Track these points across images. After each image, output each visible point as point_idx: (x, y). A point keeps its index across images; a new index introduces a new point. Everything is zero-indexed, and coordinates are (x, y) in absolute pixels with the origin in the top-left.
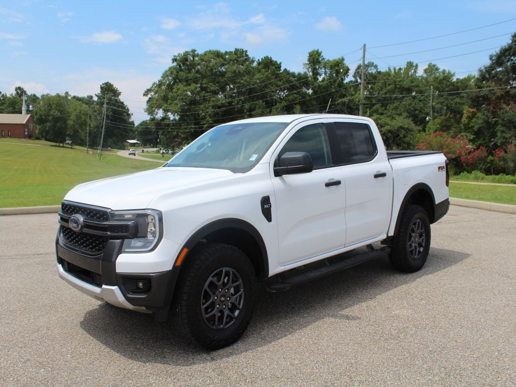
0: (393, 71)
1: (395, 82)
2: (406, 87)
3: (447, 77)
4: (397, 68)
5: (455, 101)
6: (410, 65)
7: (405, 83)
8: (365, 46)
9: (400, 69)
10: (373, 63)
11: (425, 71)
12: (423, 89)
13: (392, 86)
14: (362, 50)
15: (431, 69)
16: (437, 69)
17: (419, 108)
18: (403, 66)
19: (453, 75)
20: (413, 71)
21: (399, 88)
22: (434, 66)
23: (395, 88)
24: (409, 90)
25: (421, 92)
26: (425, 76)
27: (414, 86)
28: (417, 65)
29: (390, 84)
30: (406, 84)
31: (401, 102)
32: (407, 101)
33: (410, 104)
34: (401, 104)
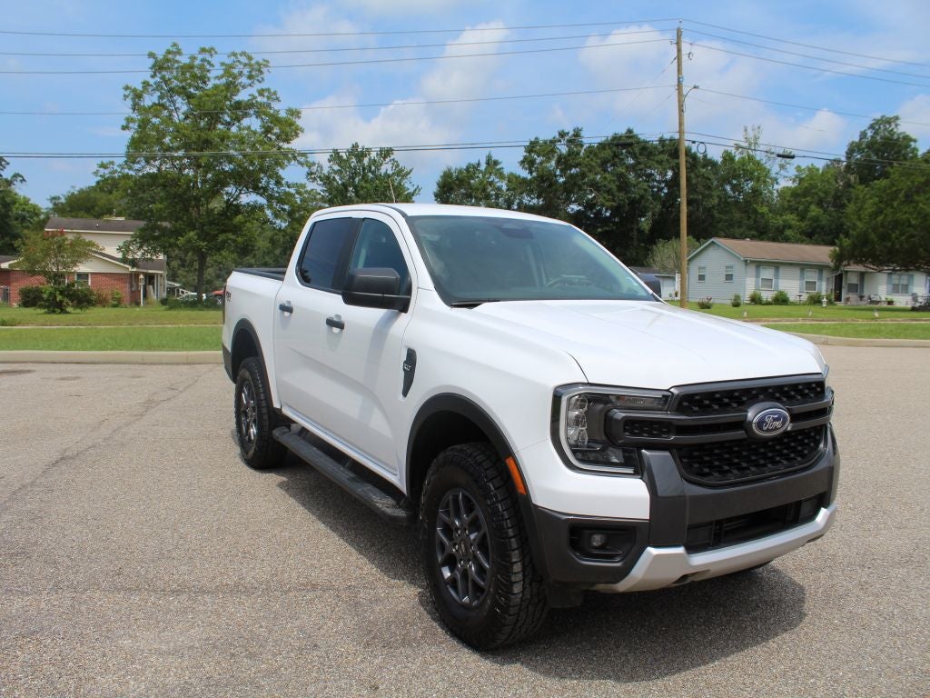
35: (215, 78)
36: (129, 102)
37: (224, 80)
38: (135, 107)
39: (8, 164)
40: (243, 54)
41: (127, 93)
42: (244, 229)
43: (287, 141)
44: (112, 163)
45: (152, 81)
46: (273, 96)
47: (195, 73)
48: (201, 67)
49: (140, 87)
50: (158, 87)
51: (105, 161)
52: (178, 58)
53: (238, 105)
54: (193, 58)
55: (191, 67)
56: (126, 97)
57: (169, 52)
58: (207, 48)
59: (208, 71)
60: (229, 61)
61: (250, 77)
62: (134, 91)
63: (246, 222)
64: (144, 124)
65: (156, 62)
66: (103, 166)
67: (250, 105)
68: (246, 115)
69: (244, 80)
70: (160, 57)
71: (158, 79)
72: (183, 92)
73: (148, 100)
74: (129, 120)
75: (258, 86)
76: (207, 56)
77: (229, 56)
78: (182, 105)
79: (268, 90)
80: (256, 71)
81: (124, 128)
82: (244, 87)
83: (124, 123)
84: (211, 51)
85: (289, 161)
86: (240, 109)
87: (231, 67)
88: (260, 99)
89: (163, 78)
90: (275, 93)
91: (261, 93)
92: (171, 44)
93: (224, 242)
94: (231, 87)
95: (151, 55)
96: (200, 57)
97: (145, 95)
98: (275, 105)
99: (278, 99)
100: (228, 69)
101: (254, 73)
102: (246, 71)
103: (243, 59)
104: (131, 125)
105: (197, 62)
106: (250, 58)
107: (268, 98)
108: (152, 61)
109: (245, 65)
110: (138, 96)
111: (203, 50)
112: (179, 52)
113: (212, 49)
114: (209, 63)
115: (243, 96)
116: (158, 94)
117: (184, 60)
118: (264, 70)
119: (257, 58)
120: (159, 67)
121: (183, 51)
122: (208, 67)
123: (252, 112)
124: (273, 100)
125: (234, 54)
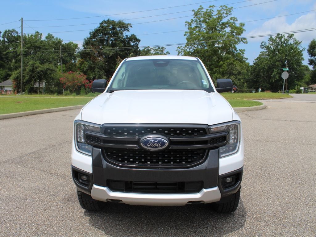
0: (27, 36)
1: (31, 42)
2: (38, 46)
3: (59, 42)
4: (30, 35)
5: (64, 55)
6: (37, 33)
7: (37, 43)
8: (22, 19)
9: (32, 35)
10: (15, 30)
11: (46, 38)
12: (47, 48)
13: (29, 45)
15: (50, 37)
16: (53, 37)
17: (46, 58)
18: (34, 34)
19: (62, 41)
20: (39, 37)
21: (34, 46)
22: (51, 35)
23: (31, 46)
24: (39, 48)
25: (46, 49)
26: (46, 40)
27: (42, 46)
28: (41, 34)
29: (28, 44)
30: (38, 44)
31: (35, 55)
32: (39, 54)
33: (41, 56)
34: (35, 56)
35: (215, 15)
36: (187, 27)
37: (217, 16)
38: (189, 28)
40: (224, 6)
41: (186, 24)
42: (223, 66)
43: (240, 35)
44: (182, 46)
45: (194, 19)
46: (235, 19)
47: (208, 15)
48: (210, 13)
49: (190, 21)
50: (196, 21)
51: (179, 46)
52: (202, 10)
53: (223, 24)
54: (207, 10)
55: (206, 12)
56: (186, 25)
57: (199, 9)
58: (212, 5)
59: (212, 13)
60: (220, 9)
61: (226, 14)
62: (188, 23)
63: (224, 64)
64: (191, 33)
65: (195, 13)
66: (179, 48)
67: (227, 23)
68: (226, 27)
69: (225, 15)
70: (196, 11)
71: (196, 18)
72: (204, 21)
73: (193, 25)
74: (186, 32)
75: (229, 17)
76: (211, 8)
77: (220, 7)
78: (204, 26)
79: (234, 17)
80: (229, 11)
81: (185, 35)
82: (224, 17)
83: (185, 34)
84: (213, 6)
85: (240, 42)
86: (224, 25)
87: (220, 11)
88: (231, 21)
89: (197, 17)
90: (236, 18)
91: (231, 19)
92: (200, 6)
93: (216, 71)
94: (220, 18)
95: (193, 11)
96: (209, 9)
97: (192, 24)
98: (236, 22)
99: (237, 20)
100: (219, 12)
101: (228, 12)
102: (225, 12)
103: (224, 8)
104: (187, 34)
105: (209, 11)
106: (226, 7)
107: (234, 20)
108: (194, 13)
109: (225, 10)
110: (190, 24)
111: (210, 6)
112: (202, 8)
113: (214, 5)
114: (212, 10)
115: (224, 20)
116: (196, 23)
117: (205, 10)
118: (231, 10)
119: (229, 7)
120: (196, 14)
121: (204, 8)
122: (212, 12)
123: (228, 26)
124: (235, 21)
125: (221, 6)
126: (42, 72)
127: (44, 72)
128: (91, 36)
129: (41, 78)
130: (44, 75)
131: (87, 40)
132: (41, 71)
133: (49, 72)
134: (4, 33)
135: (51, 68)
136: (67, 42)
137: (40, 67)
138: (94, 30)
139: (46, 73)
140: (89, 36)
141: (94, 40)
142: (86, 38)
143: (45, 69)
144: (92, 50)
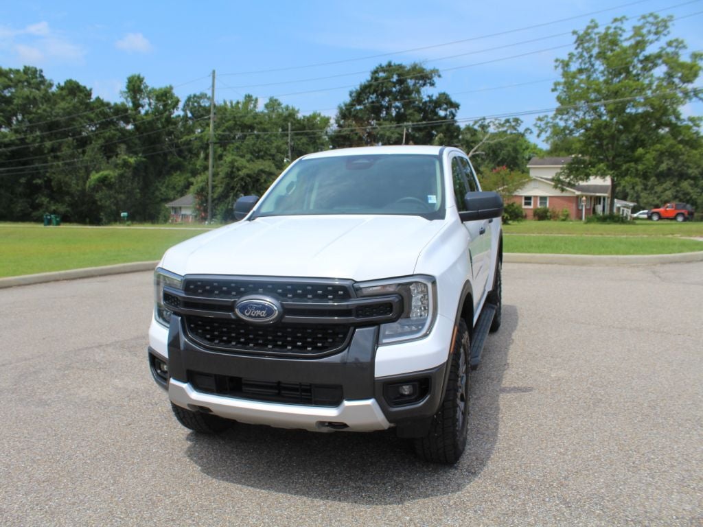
0: (229, 104)
1: (235, 117)
2: (248, 123)
3: (291, 115)
4: (234, 103)
5: (302, 141)
6: (249, 98)
7: (246, 119)
8: (214, 72)
9: (238, 103)
10: (206, 95)
11: (266, 106)
12: (266, 127)
13: (231, 123)
14: (211, 77)
15: (273, 104)
16: (279, 104)
17: (264, 149)
18: (242, 100)
19: (298, 112)
20: (252, 106)
21: (240, 126)
22: (276, 100)
23: (236, 124)
24: (252, 127)
25: (264, 130)
26: (266, 111)
27: (257, 124)
28: (256, 100)
29: (229, 120)
30: (248, 121)
31: (242, 142)
32: (250, 141)
33: (254, 145)
34: (243, 144)
35: (626, 41)
36: (560, 70)
37: (633, 42)
38: (565, 74)
39: (522, 122)
40: (651, 15)
41: (557, 64)
42: (644, 159)
43: (689, 81)
44: (546, 116)
45: (575, 52)
46: (679, 44)
47: (611, 40)
48: (615, 34)
49: (566, 58)
50: (581, 56)
51: (541, 115)
52: (596, 30)
53: (647, 59)
54: (608, 28)
55: (606, 35)
56: (556, 67)
57: (588, 28)
58: (619, 17)
59: (621, 35)
60: (639, 24)
61: (656, 33)
62: (563, 61)
63: (647, 153)
64: (569, 85)
65: (578, 37)
66: (540, 119)
67: (659, 56)
68: (656, 65)
69: (652, 37)
70: (581, 32)
71: (580, 50)
72: (601, 55)
73: (574, 67)
74: (557, 84)
75: (663, 41)
76: (618, 24)
77: (639, 20)
78: (599, 66)
79: (676, 40)
80: (661, 26)
81: (553, 90)
82: (651, 42)
83: (553, 87)
84: (621, 20)
85: (690, 99)
86: (650, 61)
87: (641, 28)
88: (670, 50)
89: (583, 48)
90: (682, 42)
91: (669, 44)
92: (590, 20)
93: (628, 170)
94: (640, 45)
95: (574, 33)
96: (613, 26)
97: (571, 64)
98: (681, 52)
99: (685, 47)
100: (637, 31)
101: (660, 29)
102: (653, 29)
103: (651, 19)
104: (558, 87)
105: (611, 31)
106: (656, 17)
107: (676, 47)
108: (575, 37)
109: (653, 24)
110: (566, 65)
111: (616, 20)
112: (596, 26)
113: (624, 17)
114: (621, 29)
115: (651, 50)
116: (580, 60)
117: (601, 30)
118: (669, 24)
119: (662, 15)
120: (581, 40)
121: (599, 24)
122: (620, 32)
123: (660, 61)
124: (680, 48)
125: (644, 17)
126: (248, 179)
127: (254, 177)
128: (353, 100)
129: (248, 189)
130: (253, 185)
131: (344, 108)
132: (248, 176)
133: (264, 176)
134: (186, 102)
135: (267, 170)
136: (308, 114)
137: (245, 167)
138: (358, 88)
139: (258, 180)
140: (348, 99)
141: (358, 107)
142: (342, 105)
143: (256, 172)
144: (355, 130)
